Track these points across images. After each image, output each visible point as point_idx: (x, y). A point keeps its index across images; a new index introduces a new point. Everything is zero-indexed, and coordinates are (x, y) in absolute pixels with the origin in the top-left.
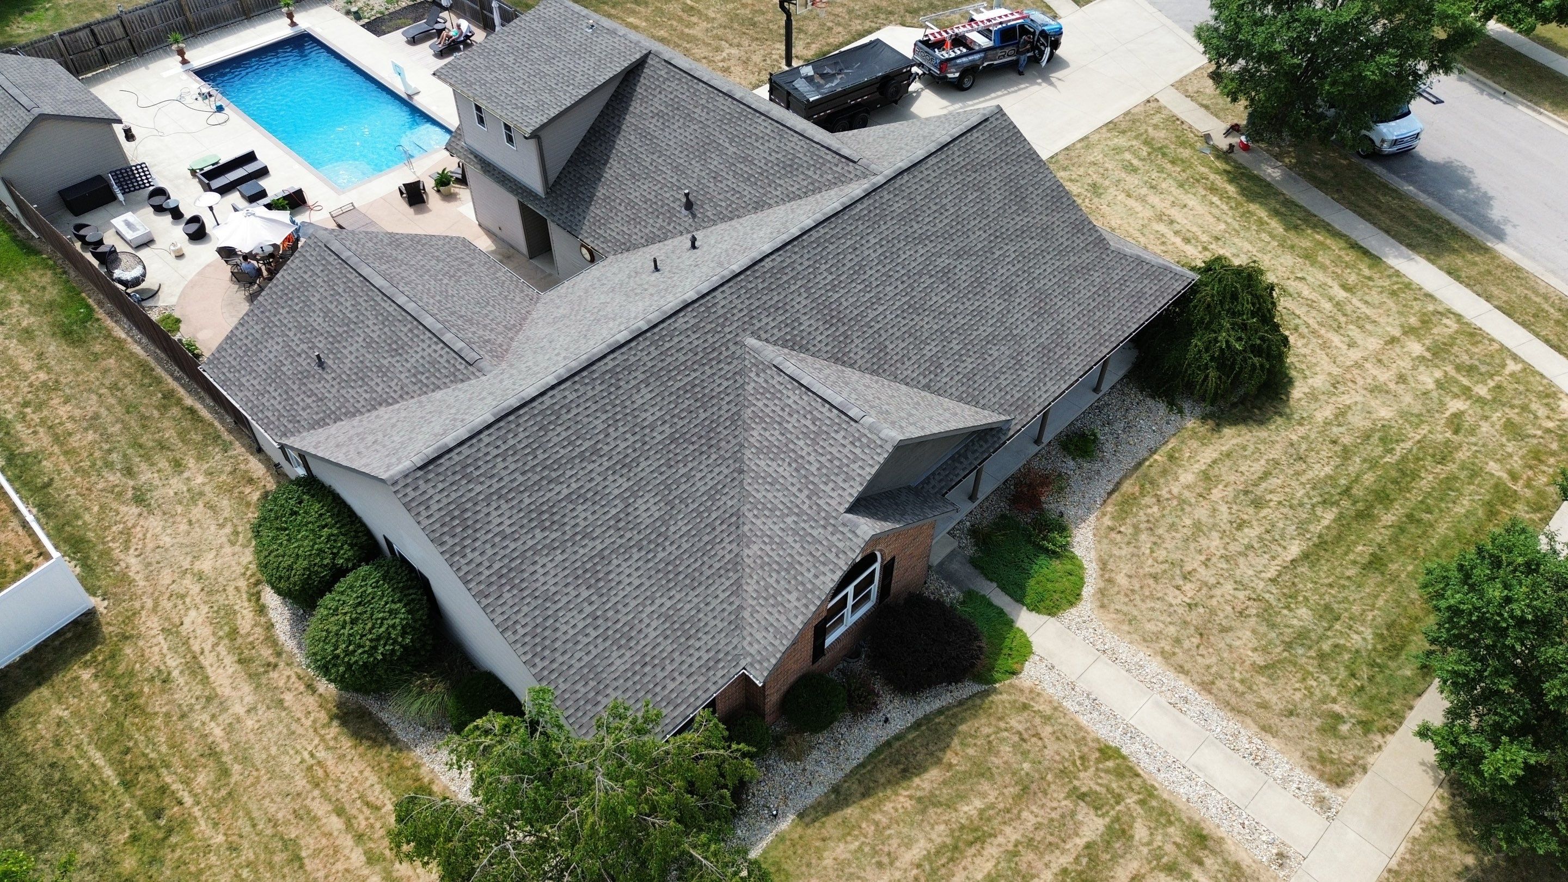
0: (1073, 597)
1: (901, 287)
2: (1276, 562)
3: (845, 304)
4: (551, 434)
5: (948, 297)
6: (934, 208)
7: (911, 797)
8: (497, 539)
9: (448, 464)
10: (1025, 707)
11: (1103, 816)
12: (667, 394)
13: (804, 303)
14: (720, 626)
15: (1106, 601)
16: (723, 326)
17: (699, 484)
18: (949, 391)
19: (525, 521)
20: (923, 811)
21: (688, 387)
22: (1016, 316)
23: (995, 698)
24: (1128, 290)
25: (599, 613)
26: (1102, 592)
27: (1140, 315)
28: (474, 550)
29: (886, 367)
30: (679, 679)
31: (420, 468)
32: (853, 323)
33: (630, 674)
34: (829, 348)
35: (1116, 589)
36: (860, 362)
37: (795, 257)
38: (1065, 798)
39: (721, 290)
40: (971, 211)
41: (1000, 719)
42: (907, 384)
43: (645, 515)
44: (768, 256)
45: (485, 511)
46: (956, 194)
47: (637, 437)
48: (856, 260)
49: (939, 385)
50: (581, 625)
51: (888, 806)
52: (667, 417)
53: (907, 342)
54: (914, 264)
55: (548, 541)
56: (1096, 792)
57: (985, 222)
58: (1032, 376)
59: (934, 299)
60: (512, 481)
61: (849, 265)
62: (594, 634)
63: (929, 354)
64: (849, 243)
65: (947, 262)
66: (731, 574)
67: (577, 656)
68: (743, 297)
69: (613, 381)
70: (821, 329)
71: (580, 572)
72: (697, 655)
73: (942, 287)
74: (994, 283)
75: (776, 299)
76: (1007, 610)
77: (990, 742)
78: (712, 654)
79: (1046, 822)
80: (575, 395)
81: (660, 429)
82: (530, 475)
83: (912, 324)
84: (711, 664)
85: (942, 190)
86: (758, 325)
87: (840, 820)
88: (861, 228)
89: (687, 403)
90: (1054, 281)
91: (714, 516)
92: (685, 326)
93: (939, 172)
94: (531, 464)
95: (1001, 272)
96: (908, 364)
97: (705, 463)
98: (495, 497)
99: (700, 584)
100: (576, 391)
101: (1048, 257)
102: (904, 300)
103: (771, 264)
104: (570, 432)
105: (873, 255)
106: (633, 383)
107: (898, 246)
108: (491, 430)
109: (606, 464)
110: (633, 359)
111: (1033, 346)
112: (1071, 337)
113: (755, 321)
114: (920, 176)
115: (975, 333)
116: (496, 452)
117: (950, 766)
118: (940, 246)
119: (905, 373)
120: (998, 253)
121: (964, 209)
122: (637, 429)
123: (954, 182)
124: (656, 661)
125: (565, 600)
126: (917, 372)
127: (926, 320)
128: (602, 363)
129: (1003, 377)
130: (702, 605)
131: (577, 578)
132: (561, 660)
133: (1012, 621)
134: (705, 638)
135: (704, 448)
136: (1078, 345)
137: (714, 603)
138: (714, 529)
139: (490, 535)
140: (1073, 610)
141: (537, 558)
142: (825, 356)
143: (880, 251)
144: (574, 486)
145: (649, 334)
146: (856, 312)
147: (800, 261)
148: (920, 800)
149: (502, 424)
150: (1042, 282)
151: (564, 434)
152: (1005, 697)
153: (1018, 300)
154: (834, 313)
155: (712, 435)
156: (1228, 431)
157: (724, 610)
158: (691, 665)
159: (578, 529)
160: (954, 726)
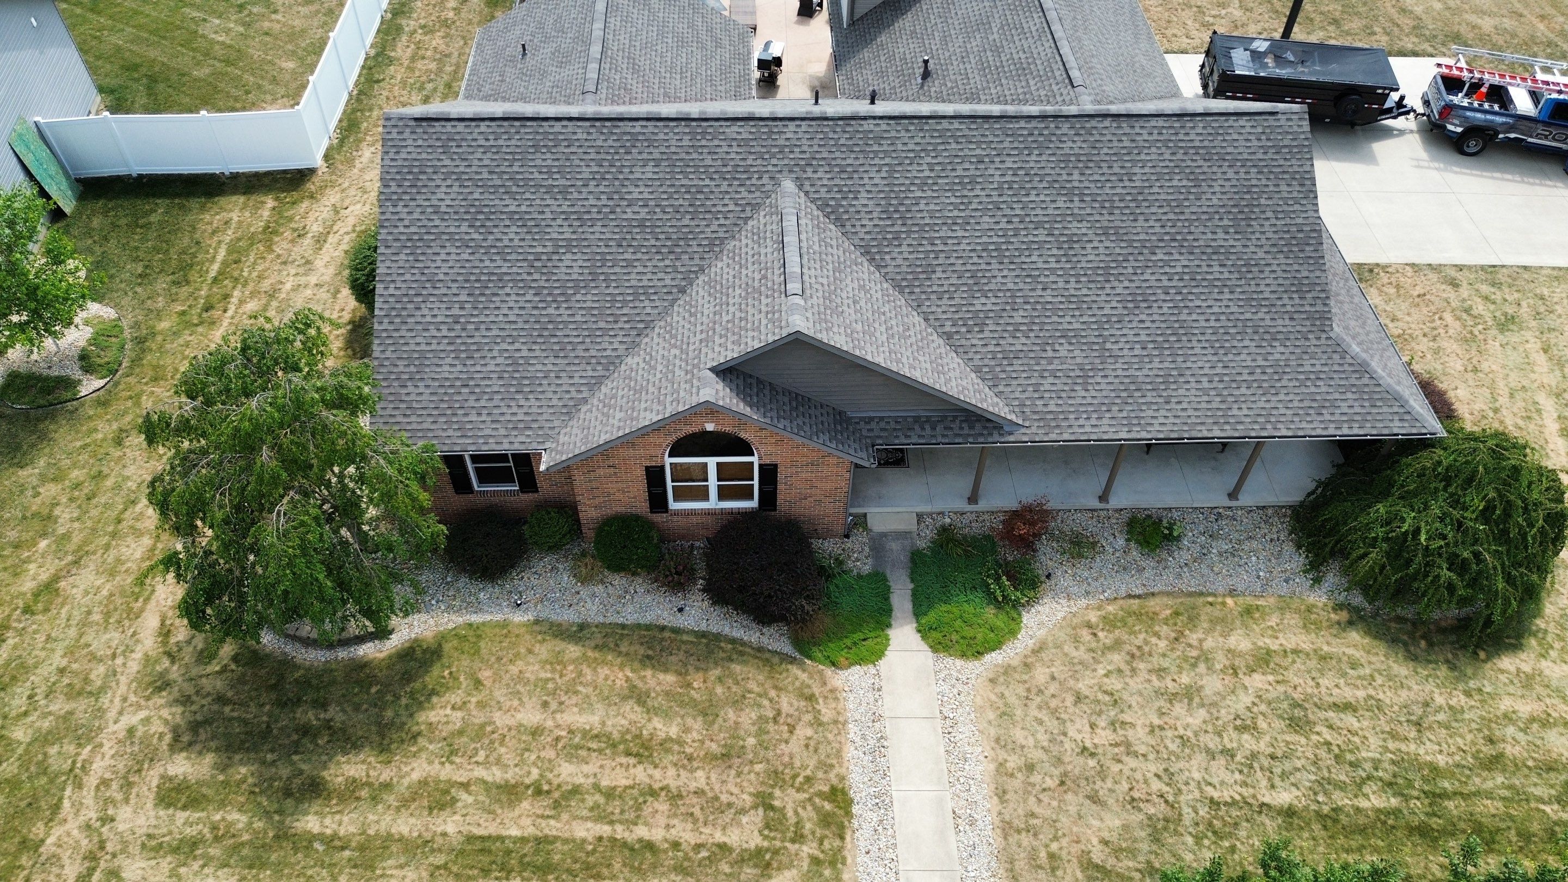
0: (974, 650)
1: (1002, 225)
2: (1244, 791)
3: (922, 207)
4: (538, 155)
5: (1054, 265)
6: (1117, 170)
7: (628, 679)
8: (429, 210)
9: (439, 129)
10: (811, 698)
11: (766, 837)
12: (668, 183)
13: (876, 181)
14: (555, 402)
15: (1001, 679)
16: (773, 156)
17: (633, 276)
18: (970, 355)
19: (462, 210)
20: (625, 698)
21: (693, 190)
22: (1125, 331)
23: (795, 670)
24: (1313, 389)
25: (462, 320)
26: (1007, 670)
27: (1304, 425)
28: (406, 206)
29: (917, 290)
30: (484, 418)
31: (416, 119)
32: (916, 229)
33: (447, 384)
34: (868, 237)
35: (1025, 677)
36: (889, 269)
37: (903, 133)
38: (750, 794)
39: (798, 123)
40: (1163, 197)
41: (776, 687)
42: (926, 320)
43: (564, 270)
44: (874, 118)
45: (439, 182)
46: (1158, 170)
47: (611, 203)
48: (972, 173)
49: (963, 342)
50: (439, 319)
51: (604, 671)
52: (652, 203)
53: (963, 281)
54: (1039, 211)
55: (467, 237)
56: (784, 815)
57: (1172, 216)
58: (1089, 400)
59: (1034, 258)
60: (477, 173)
61: (960, 172)
62: (445, 333)
63: (979, 307)
64: (978, 152)
65: (1084, 231)
66: (599, 368)
67: (418, 340)
68: (816, 141)
69: (628, 144)
70: (875, 215)
71: (473, 278)
72: (515, 410)
73: (1055, 252)
74: (1126, 284)
75: (849, 161)
76: (896, 613)
77: (744, 696)
78: (526, 418)
79: (710, 795)
80: (585, 136)
81: (636, 209)
82: (495, 177)
83: (984, 267)
84: (521, 425)
85: (1143, 157)
86: (810, 175)
87: (557, 649)
88: (1006, 145)
89: (681, 201)
90: (1212, 324)
91: (625, 311)
92: (735, 136)
93: (1155, 137)
94: (503, 169)
95: (1146, 277)
96: (945, 301)
97: (654, 262)
98: (454, 177)
99: (565, 357)
100: (589, 133)
101: (1228, 296)
102: (995, 239)
103: (872, 127)
104: (556, 163)
105: (997, 178)
106: (645, 156)
107: (1036, 184)
108: (493, 124)
109: (565, 208)
110: (661, 136)
111: (1119, 372)
112: (1181, 392)
113: (809, 169)
114: (1128, 130)
115: (1055, 319)
116: (482, 142)
117: (689, 685)
118: (1089, 211)
119: (934, 309)
120: (1160, 256)
121: (1156, 190)
122: (616, 197)
123: (1167, 156)
124: (477, 390)
125: (444, 291)
126: (949, 316)
127: (1005, 273)
128: (631, 124)
129: (1051, 380)
130: (552, 375)
131: (467, 281)
132: (403, 333)
133: (889, 626)
134: (533, 402)
135: (664, 250)
136: (1184, 405)
137: (565, 380)
138: (616, 322)
139: (427, 203)
140: (959, 663)
141: (448, 244)
142: (857, 242)
143: (1008, 178)
144: (523, 208)
145: (694, 124)
146: (927, 221)
147: (906, 141)
148: (633, 688)
149: (506, 124)
150: (1194, 317)
151: (549, 162)
152: (803, 676)
153: (1143, 317)
154: (902, 209)
155: (682, 243)
156: (1354, 636)
157: (568, 392)
158: (503, 414)
159: (498, 244)
160: (731, 660)
